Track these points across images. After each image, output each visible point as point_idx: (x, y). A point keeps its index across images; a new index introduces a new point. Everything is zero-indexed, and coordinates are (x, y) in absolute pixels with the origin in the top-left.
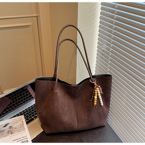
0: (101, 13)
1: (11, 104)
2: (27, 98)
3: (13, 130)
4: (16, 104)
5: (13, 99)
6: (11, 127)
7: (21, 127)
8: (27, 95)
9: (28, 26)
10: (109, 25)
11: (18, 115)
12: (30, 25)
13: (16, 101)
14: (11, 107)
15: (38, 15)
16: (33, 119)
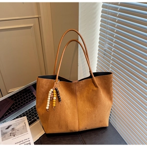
1: (13, 105)
2: (30, 98)
3: (15, 133)
4: (19, 104)
6: (13, 129)
7: (23, 129)
9: (30, 27)
11: (21, 116)
13: (19, 101)
14: (13, 108)
15: (40, 16)
16: (35, 120)
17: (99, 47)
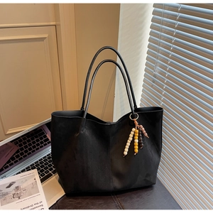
0: (153, 20)
1: (18, 152)
2: (42, 143)
3: (20, 193)
4: (26, 151)
5: (21, 145)
6: (17, 188)
7: (33, 188)
8: (41, 139)
9: (42, 39)
10: (165, 37)
11: (28, 169)
12: (45, 38)
13: (26, 147)
14: (17, 156)
15: (58, 23)
16: (50, 175)
17: (145, 71)
